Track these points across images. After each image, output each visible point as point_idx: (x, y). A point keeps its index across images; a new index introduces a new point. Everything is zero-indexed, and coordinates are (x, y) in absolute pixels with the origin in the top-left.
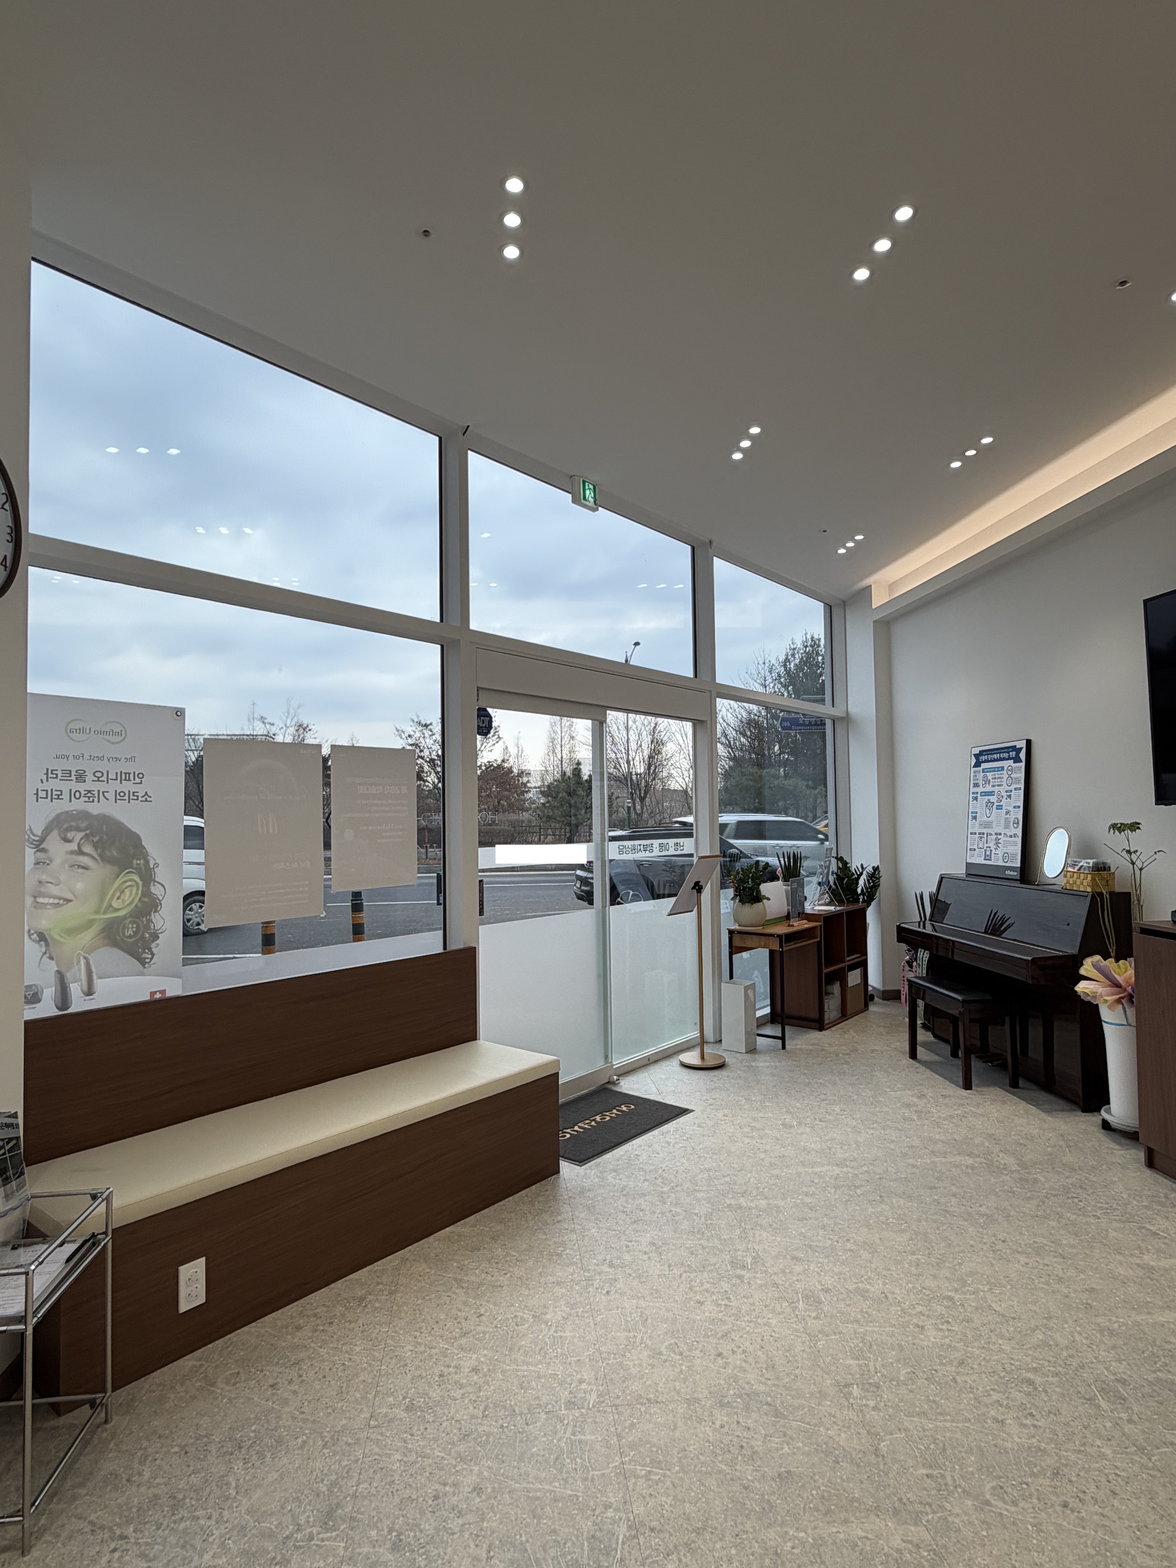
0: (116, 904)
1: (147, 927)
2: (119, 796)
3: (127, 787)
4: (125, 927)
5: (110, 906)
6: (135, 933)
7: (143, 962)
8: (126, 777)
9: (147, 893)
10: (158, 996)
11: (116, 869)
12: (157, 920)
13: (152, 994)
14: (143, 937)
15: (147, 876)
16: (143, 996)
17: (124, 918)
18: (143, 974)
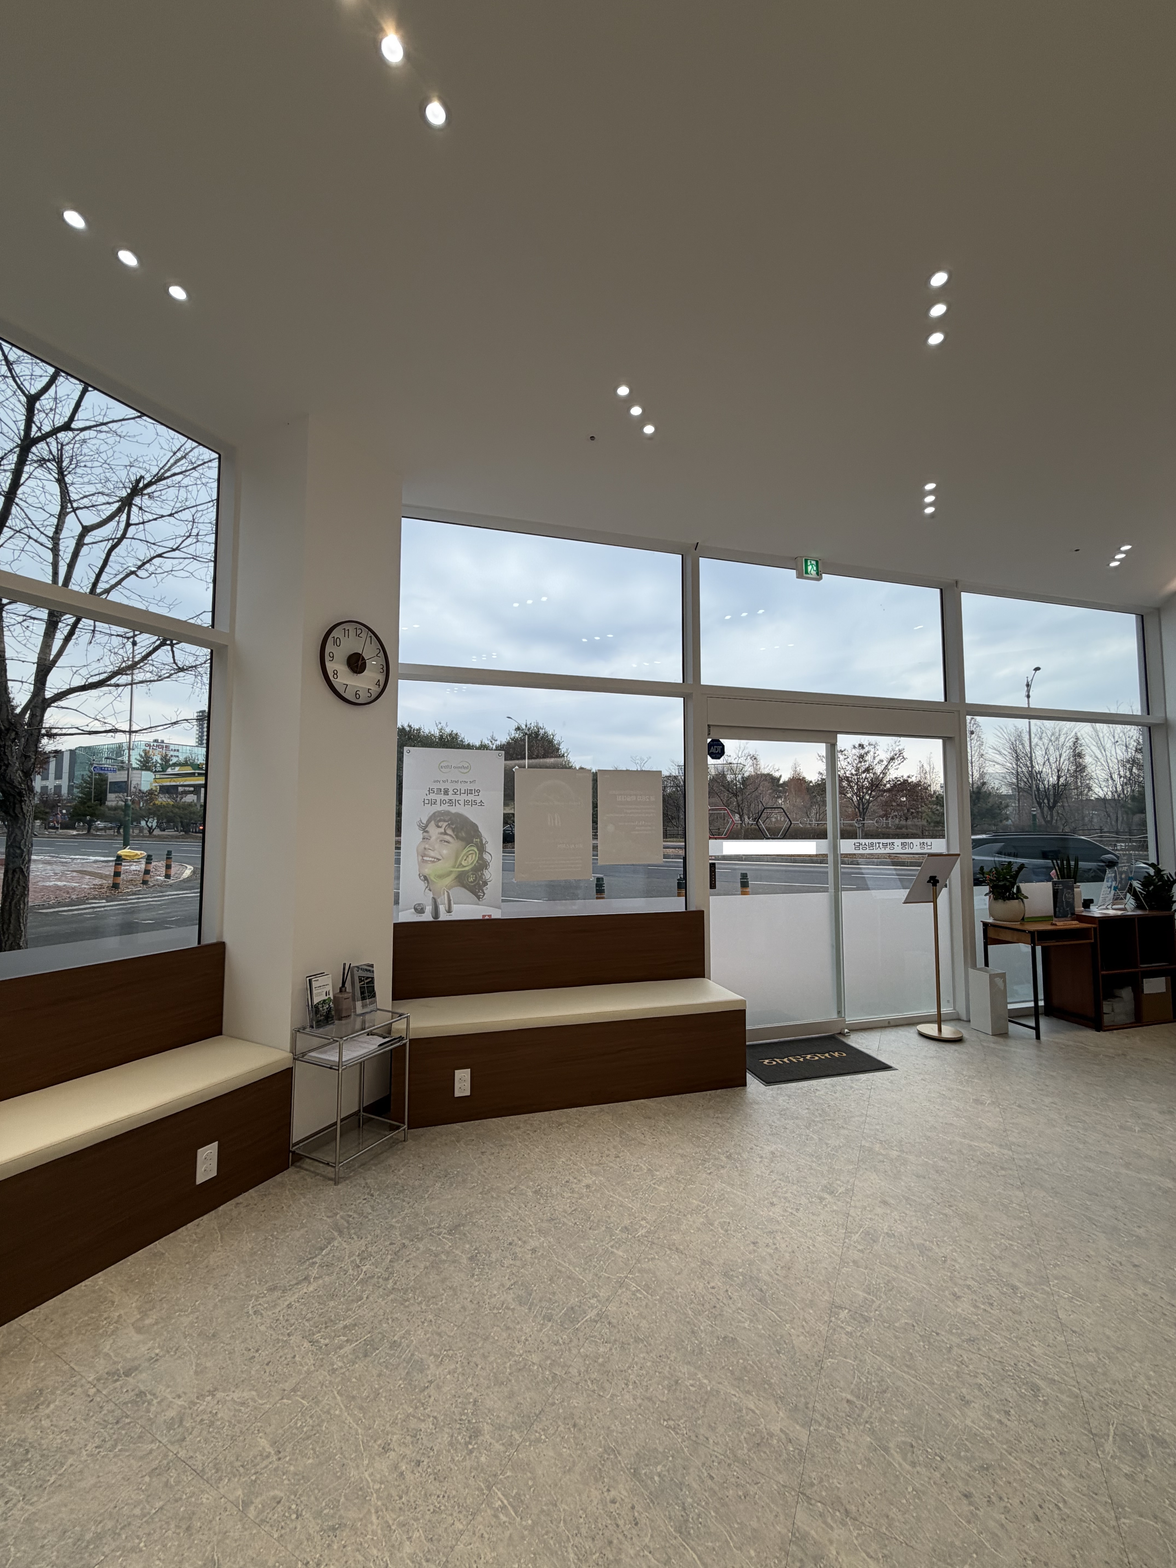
0: (464, 863)
1: (481, 878)
2: (466, 802)
3: (471, 797)
4: (468, 877)
5: (461, 864)
6: (474, 881)
7: (479, 898)
8: (470, 792)
9: (481, 858)
10: (487, 917)
11: (464, 844)
12: (487, 874)
13: (484, 916)
14: (478, 884)
15: (481, 849)
16: (479, 917)
17: (468, 872)
18: (478, 904)
